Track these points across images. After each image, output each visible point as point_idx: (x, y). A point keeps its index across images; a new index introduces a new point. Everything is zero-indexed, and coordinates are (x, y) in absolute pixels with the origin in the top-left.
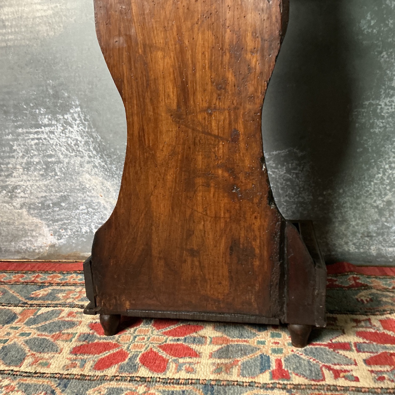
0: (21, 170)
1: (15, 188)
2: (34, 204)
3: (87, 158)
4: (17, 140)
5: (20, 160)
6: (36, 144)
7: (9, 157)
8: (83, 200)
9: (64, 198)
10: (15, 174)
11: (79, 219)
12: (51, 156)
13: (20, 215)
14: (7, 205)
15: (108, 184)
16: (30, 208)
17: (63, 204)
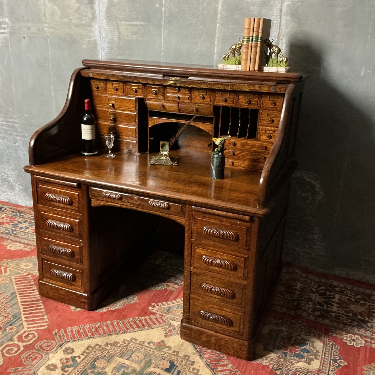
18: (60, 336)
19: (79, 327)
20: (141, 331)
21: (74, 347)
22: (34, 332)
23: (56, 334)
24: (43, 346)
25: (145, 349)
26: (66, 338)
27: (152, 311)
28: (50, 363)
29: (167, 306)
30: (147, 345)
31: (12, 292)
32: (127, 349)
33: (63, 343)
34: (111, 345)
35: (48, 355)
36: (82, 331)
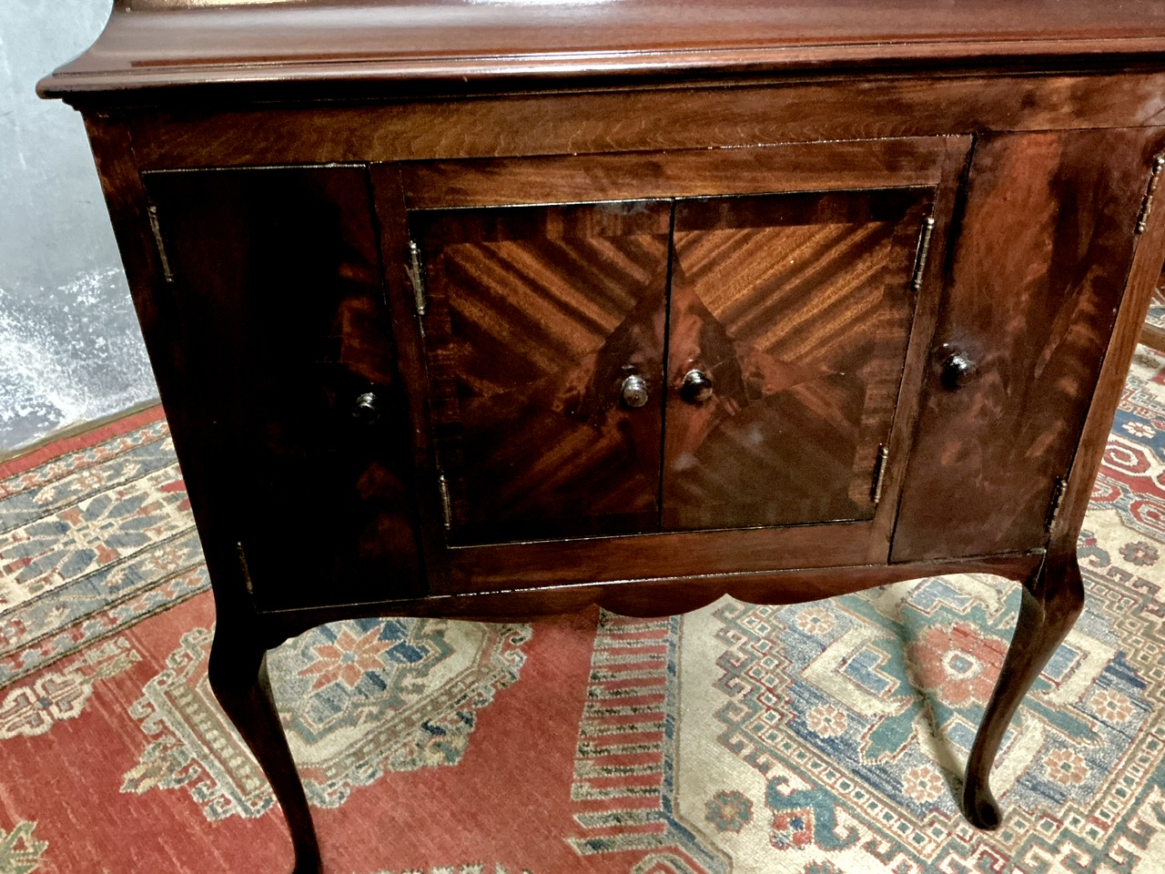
19: (583, 752)
21: (713, 789)
36: (614, 749)
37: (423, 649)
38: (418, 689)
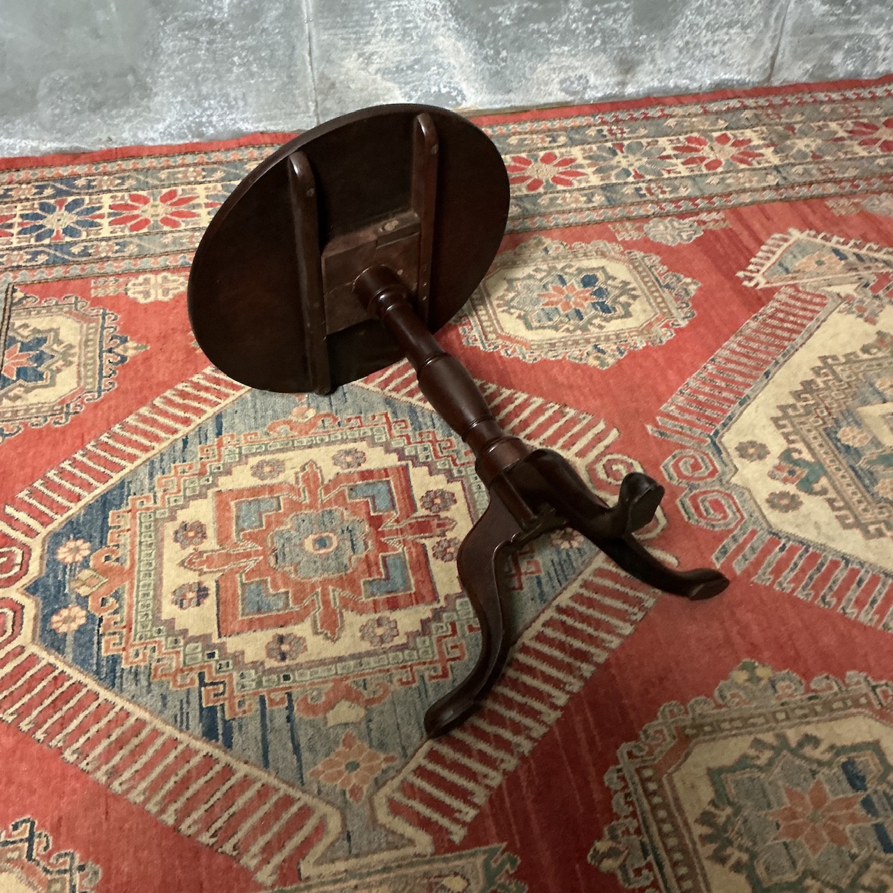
0: (380, 37)
1: (372, 54)
2: (389, 69)
3: (442, 22)
4: (377, 8)
5: (380, 28)
6: (397, 11)
7: (370, 25)
8: (435, 61)
9: (417, 61)
10: (373, 41)
11: (429, 80)
12: (409, 22)
13: (374, 81)
14: (362, 72)
15: (460, 44)
16: (384, 74)
17: (416, 67)
18: (681, 433)
19: (681, 392)
20: (811, 335)
21: (750, 438)
22: (609, 457)
23: (662, 434)
24: (685, 473)
25: (878, 365)
26: (699, 431)
27: (759, 287)
28: (766, 496)
29: (768, 264)
30: (866, 356)
31: (377, 399)
32: (848, 383)
33: (714, 444)
34: (805, 391)
35: (727, 482)
36: (701, 398)
37: (614, 309)
38: (601, 327)
